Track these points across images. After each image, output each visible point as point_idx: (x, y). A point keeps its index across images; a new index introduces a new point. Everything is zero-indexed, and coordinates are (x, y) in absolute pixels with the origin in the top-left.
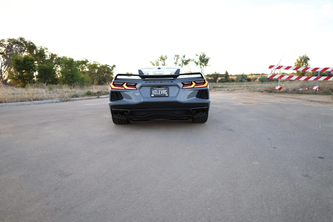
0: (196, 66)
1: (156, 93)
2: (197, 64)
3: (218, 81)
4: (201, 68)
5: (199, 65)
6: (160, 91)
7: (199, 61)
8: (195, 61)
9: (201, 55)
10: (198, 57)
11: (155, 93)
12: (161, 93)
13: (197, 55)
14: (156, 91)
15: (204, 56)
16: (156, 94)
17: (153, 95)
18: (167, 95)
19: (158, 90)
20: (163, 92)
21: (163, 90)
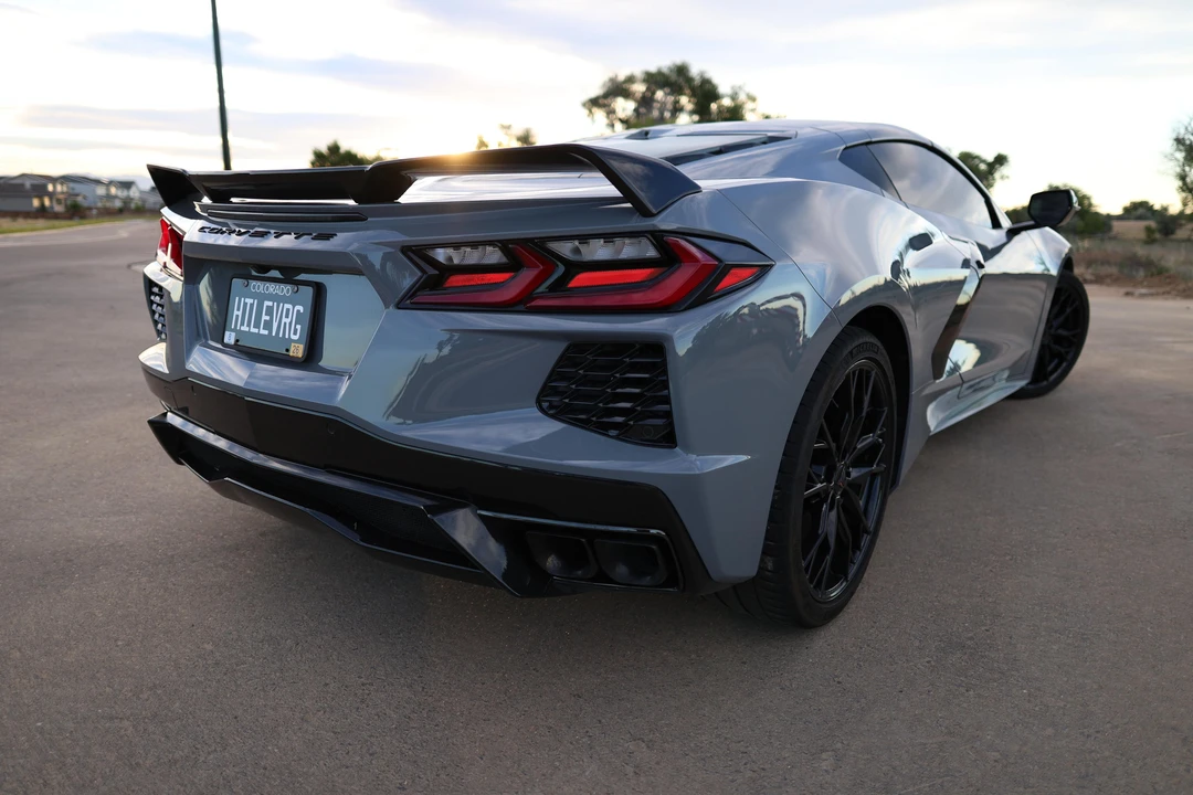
1: (249, 325)
6: (270, 309)
11: (242, 324)
12: (268, 325)
14: (252, 305)
16: (245, 328)
17: (233, 334)
18: (298, 351)
19: (261, 298)
20: (284, 320)
21: (284, 300)
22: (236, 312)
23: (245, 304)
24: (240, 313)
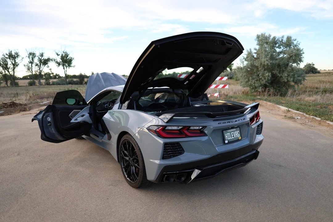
0: (57, 67)
1: (230, 138)
2: (59, 64)
3: (84, 82)
4: (64, 69)
5: (61, 66)
6: (232, 134)
7: (61, 61)
8: (56, 61)
9: (62, 55)
10: (60, 57)
13: (59, 54)
15: (67, 55)
16: (229, 139)
17: (227, 141)
18: (240, 138)
19: (230, 132)
20: (236, 134)
21: (235, 131)
22: (226, 137)
23: (228, 135)
24: (227, 137)
